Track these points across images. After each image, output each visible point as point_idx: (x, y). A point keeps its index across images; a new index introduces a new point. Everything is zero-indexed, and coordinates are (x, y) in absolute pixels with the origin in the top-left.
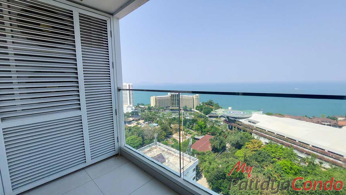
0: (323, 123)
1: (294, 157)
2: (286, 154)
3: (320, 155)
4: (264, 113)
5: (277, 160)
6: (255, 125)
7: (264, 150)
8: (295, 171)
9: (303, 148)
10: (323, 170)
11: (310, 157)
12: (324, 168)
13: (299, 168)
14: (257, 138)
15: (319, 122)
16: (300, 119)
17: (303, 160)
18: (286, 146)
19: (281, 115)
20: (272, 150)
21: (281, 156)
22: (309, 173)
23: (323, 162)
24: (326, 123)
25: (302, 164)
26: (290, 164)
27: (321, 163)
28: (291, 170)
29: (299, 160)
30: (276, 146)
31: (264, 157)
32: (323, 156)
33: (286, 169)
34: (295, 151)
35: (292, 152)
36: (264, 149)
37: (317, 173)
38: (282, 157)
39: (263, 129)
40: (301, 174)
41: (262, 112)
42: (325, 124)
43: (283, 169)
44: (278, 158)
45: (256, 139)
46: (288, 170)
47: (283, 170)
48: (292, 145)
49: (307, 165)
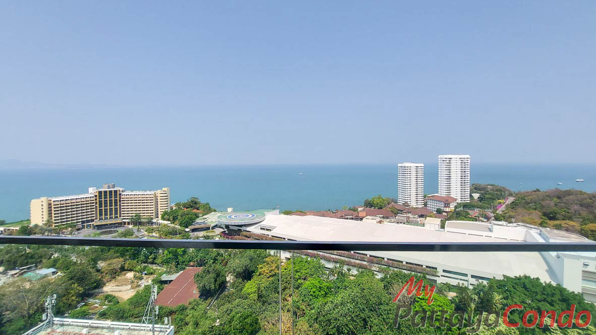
0: (347, 217)
1: (322, 271)
2: (313, 269)
3: (346, 259)
4: (281, 213)
5: (302, 281)
6: (270, 233)
7: (285, 271)
8: (324, 291)
9: (330, 255)
10: (352, 278)
11: (338, 265)
12: (353, 276)
13: (328, 285)
14: (275, 253)
15: (342, 216)
16: (323, 216)
17: (332, 271)
18: (311, 257)
19: (302, 213)
20: (296, 269)
21: (307, 273)
22: (339, 287)
23: (351, 267)
24: (349, 217)
25: (332, 278)
26: (319, 282)
27: (349, 270)
28: (320, 291)
29: (328, 272)
30: (300, 260)
31: (286, 282)
32: (349, 259)
33: (314, 292)
34: (323, 262)
35: (319, 264)
36: (285, 269)
37: (347, 284)
38: (308, 275)
39: (282, 238)
40: (331, 292)
41: (278, 211)
42: (348, 219)
43: (311, 293)
44: (304, 277)
45: (273, 256)
46: (317, 293)
47: (311, 295)
48: (318, 254)
49: (336, 278)
